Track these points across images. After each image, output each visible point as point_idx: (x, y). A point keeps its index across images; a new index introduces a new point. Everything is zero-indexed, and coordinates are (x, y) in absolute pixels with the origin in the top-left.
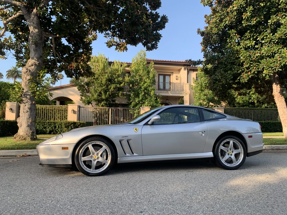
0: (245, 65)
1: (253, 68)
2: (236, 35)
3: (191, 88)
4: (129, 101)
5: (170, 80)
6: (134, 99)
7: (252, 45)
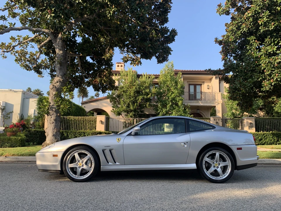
0: (266, 72)
1: (276, 75)
2: (256, 41)
3: (223, 97)
4: (157, 111)
5: (201, 89)
6: (161, 110)
7: (273, 51)
